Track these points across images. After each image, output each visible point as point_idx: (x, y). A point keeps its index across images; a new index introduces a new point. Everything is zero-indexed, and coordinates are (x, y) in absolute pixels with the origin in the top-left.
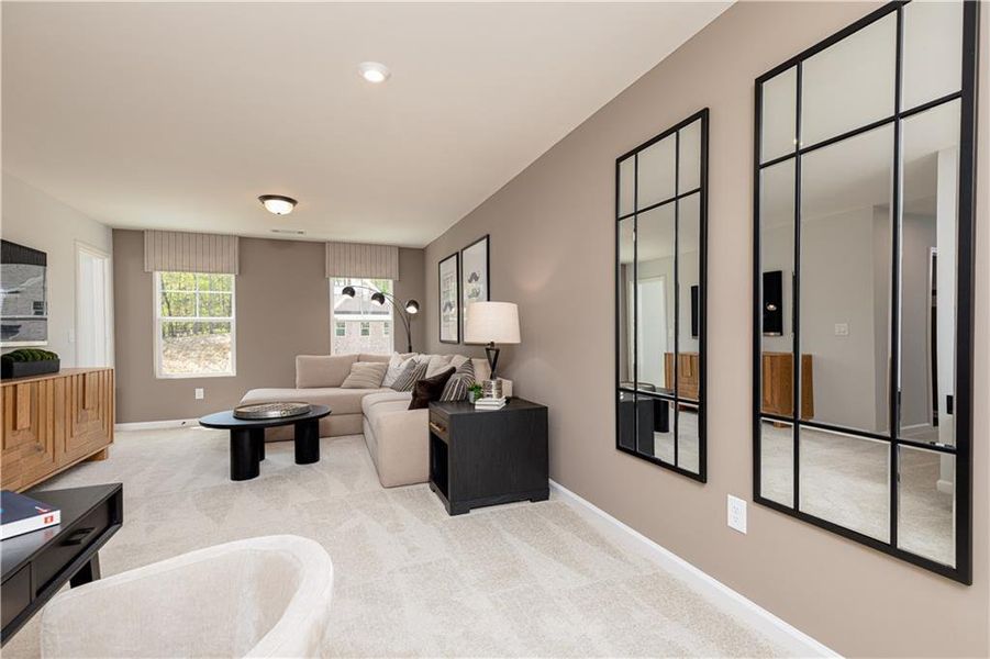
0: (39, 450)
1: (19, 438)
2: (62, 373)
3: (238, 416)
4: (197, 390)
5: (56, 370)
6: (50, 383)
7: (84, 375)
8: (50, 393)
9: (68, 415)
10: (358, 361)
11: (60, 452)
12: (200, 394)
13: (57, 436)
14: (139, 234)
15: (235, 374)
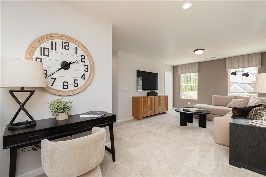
0: (152, 109)
1: (148, 106)
2: (158, 96)
3: (184, 110)
4: (188, 102)
5: (157, 95)
6: (154, 98)
7: (161, 97)
8: (154, 99)
9: (158, 104)
10: (236, 98)
11: (156, 111)
12: (189, 103)
13: (155, 107)
14: (177, 66)
15: (197, 99)
